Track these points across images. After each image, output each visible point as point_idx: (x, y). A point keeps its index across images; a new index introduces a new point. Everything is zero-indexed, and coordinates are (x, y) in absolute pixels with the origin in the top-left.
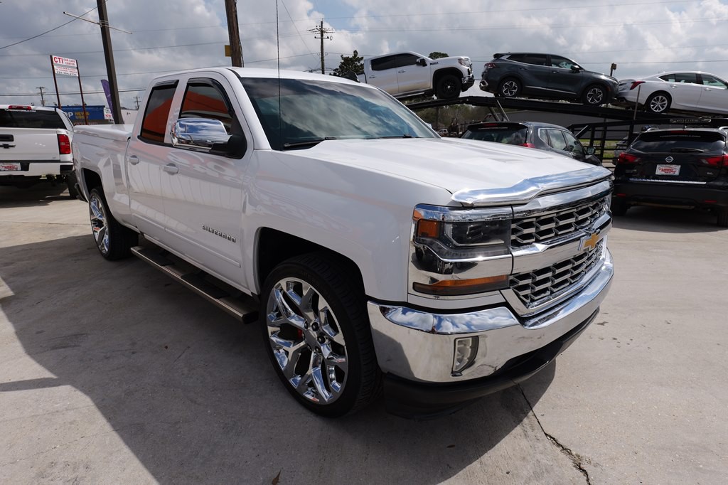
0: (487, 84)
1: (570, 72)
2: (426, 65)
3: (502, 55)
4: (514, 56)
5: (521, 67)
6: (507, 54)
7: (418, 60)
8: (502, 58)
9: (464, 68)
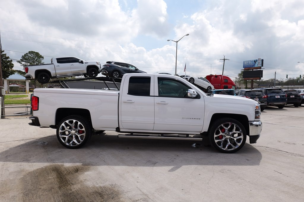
0: (107, 72)
1: (134, 70)
2: (83, 63)
3: (112, 62)
4: (116, 63)
5: (119, 67)
6: (113, 62)
7: (79, 61)
8: (112, 63)
9: (99, 66)
